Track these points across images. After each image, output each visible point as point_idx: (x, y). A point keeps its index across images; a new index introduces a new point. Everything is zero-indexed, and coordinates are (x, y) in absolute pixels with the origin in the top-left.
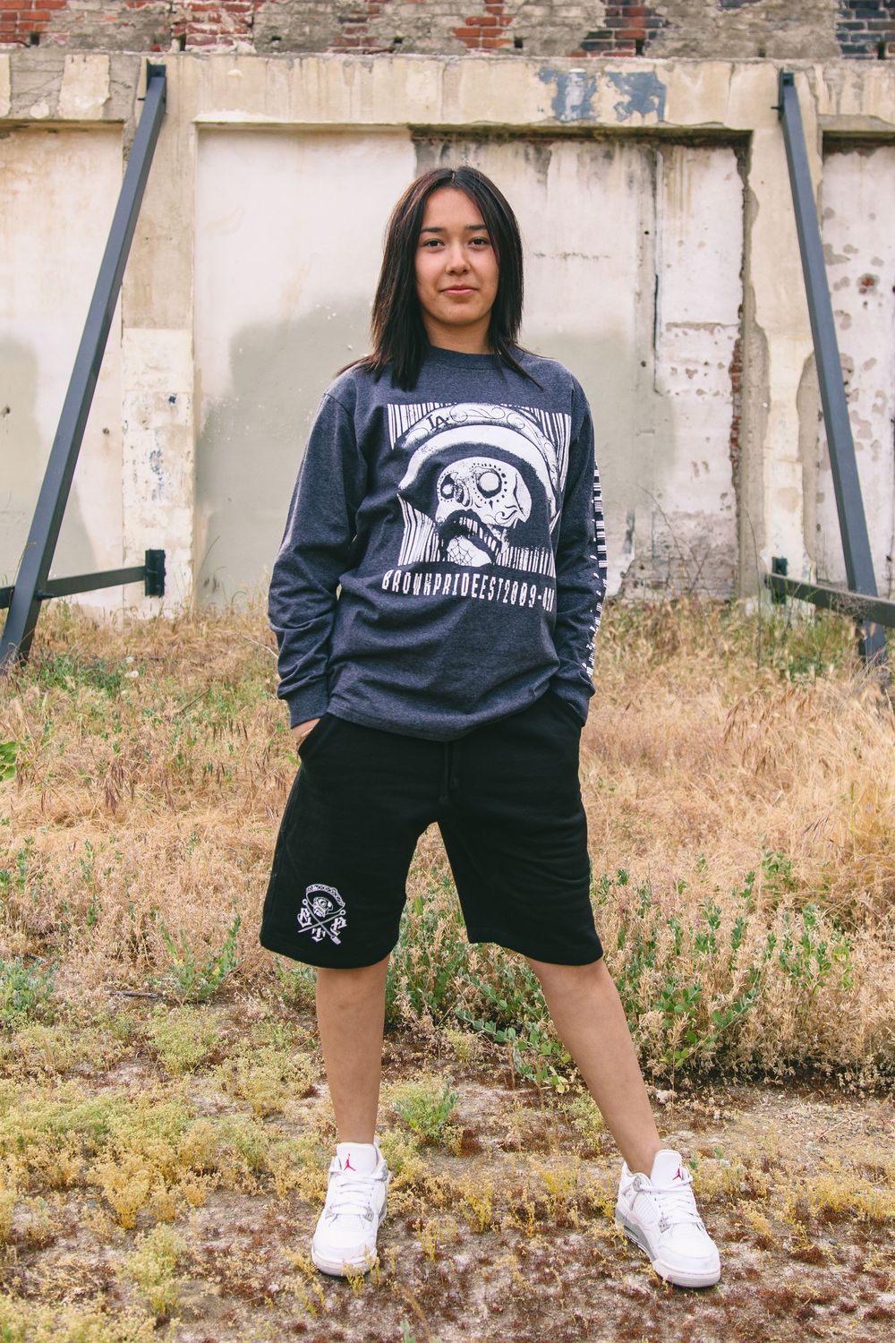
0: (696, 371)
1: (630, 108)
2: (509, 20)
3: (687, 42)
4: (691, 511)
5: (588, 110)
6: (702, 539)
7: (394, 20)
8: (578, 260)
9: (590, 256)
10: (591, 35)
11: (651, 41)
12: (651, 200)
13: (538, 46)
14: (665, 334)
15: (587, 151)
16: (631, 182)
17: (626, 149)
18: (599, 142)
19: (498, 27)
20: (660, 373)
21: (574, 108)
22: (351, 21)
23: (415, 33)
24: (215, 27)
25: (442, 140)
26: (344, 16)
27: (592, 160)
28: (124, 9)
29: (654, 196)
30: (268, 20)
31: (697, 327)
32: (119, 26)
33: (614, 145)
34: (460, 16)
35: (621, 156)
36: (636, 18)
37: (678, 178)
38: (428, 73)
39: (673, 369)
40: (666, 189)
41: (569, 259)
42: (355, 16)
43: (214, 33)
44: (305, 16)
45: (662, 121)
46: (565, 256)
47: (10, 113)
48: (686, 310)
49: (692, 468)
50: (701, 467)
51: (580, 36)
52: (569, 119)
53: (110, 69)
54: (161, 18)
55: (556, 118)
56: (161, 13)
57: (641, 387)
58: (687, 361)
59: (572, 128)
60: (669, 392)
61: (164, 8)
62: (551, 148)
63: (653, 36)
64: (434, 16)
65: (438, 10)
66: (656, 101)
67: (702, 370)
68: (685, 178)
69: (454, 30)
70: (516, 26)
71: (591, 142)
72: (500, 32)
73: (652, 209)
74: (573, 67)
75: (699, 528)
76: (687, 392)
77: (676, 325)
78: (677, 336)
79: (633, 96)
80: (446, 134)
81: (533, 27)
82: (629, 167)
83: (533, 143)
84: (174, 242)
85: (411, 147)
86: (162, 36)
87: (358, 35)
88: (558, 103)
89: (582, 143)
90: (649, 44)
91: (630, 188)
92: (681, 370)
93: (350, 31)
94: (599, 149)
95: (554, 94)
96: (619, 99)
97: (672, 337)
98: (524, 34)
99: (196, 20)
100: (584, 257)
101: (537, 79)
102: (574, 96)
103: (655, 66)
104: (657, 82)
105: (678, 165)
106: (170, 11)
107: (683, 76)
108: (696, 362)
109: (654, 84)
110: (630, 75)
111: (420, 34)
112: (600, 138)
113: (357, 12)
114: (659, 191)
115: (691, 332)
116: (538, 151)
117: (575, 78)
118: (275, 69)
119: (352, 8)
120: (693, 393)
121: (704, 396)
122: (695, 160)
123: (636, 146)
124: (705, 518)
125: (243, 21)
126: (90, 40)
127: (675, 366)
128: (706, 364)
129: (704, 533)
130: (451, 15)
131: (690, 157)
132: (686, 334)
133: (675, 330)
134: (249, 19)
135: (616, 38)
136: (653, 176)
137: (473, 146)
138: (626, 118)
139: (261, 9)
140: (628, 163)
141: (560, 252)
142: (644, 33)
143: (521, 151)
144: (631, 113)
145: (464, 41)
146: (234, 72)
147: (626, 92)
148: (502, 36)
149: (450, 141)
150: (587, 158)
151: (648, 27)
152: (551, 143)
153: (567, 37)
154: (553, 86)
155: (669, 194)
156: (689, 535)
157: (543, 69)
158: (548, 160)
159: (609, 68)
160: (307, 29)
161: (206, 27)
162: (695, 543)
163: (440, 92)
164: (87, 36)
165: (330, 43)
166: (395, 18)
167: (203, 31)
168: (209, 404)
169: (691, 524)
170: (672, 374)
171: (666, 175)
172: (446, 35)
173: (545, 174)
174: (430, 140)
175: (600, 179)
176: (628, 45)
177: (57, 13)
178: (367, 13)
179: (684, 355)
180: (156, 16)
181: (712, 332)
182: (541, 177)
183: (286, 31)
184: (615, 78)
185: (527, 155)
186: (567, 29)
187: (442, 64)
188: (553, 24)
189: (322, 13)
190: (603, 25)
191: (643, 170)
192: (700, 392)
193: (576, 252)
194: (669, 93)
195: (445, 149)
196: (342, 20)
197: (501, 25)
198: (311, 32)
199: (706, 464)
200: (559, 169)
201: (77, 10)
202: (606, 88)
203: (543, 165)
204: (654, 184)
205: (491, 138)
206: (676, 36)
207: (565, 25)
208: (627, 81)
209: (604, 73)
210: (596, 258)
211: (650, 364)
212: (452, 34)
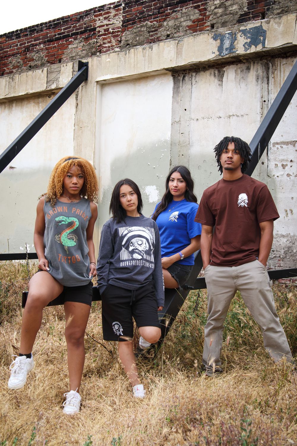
0: (287, 165)
1: (250, 45)
2: (209, 17)
3: (283, 9)
4: (284, 234)
5: (233, 49)
6: (289, 248)
7: (167, 28)
8: (235, 117)
9: (240, 115)
10: (242, 15)
11: (267, 12)
12: (267, 85)
13: (220, 26)
14: (272, 148)
15: (239, 68)
16: (258, 79)
17: (256, 64)
18: (244, 63)
19: (205, 21)
20: (270, 167)
21: (227, 49)
22: (152, 32)
23: (174, 31)
24: (109, 45)
25: (183, 74)
26: (150, 30)
27: (241, 72)
28: (84, 45)
29: (268, 84)
30: (126, 38)
31: (287, 143)
32: (82, 51)
33: (251, 63)
34: (190, 20)
35: (254, 68)
36: (260, 4)
37: (279, 74)
38: (172, 46)
39: (276, 164)
40: (273, 79)
41: (231, 117)
42: (154, 29)
43: (109, 47)
44: (137, 33)
45: (265, 47)
46: (230, 117)
47: (46, 88)
48: (282, 136)
49: (285, 213)
50: (289, 212)
51: (237, 17)
52: (224, 54)
53: (73, 67)
54: (94, 45)
55: (219, 55)
56: (94, 43)
57: (261, 175)
58: (283, 160)
59: (227, 58)
60: (274, 175)
61: (94, 41)
62: (224, 69)
63: (268, 10)
64: (181, 22)
65: (182, 19)
66: (262, 38)
67: (289, 164)
68: (282, 73)
69: (188, 26)
70: (211, 19)
71: (241, 63)
72: (205, 23)
73: (267, 90)
74: (227, 31)
75: (288, 242)
76: (282, 175)
77: (277, 143)
78: (278, 148)
79: (251, 38)
80: (184, 70)
81: (218, 18)
82: (257, 72)
83: (216, 68)
84: (89, 128)
85: (171, 78)
86: (94, 52)
87: (154, 37)
88: (220, 49)
89: (237, 65)
90: (267, 13)
91: (257, 82)
92: (280, 165)
93: (152, 36)
94: (244, 66)
95: (218, 45)
96: (246, 41)
97: (276, 149)
98: (214, 21)
99: (104, 43)
100: (237, 116)
101: (212, 39)
102: (227, 44)
103: (262, 23)
104: (262, 29)
105: (279, 68)
106: (97, 42)
107: (274, 24)
108: (287, 160)
109: (261, 31)
110: (250, 29)
111: (176, 31)
112: (244, 61)
113: (154, 28)
114: (270, 81)
115: (284, 146)
116: (219, 72)
117: (227, 36)
118: (121, 56)
119: (152, 27)
120: (285, 176)
121: (291, 177)
122: (286, 64)
123: (260, 62)
124: (291, 237)
125: (118, 40)
126: (74, 58)
127: (277, 163)
128: (291, 161)
129: (291, 244)
130: (187, 20)
131: (284, 63)
132: (282, 147)
133: (277, 146)
134: (119, 39)
135: (252, 14)
136: (268, 74)
137: (194, 74)
138: (248, 49)
139: (123, 35)
140: (256, 70)
141: (228, 115)
142: (265, 9)
143: (213, 73)
144: (251, 47)
145: (192, 30)
146: (108, 60)
147: (249, 37)
148: (206, 25)
149: (186, 74)
150: (239, 71)
151: (265, 6)
152: (225, 67)
153: (231, 19)
154: (219, 41)
155: (275, 81)
156: (283, 246)
157: (215, 34)
158: (223, 74)
159: (242, 28)
160: (138, 39)
161: (107, 45)
162: (286, 249)
163: (176, 53)
164: (73, 57)
165: (145, 42)
166: (167, 27)
167: (106, 47)
168: (104, 189)
169: (284, 240)
170: (275, 167)
171: (273, 73)
172: (185, 30)
173: (222, 81)
174: (179, 74)
175: (244, 80)
176: (258, 16)
177: (66, 50)
178: (158, 27)
179: (281, 157)
180: (92, 45)
181: (294, 146)
182: (220, 83)
183: (131, 41)
184: (244, 32)
185: (215, 74)
186: (231, 15)
187: (177, 41)
188: (226, 15)
189: (143, 31)
190: (247, 10)
191: (263, 72)
192: (288, 175)
193: (234, 114)
194: (268, 34)
195: (184, 77)
196: (149, 32)
197: (206, 20)
198: (139, 39)
199: (292, 211)
200: (227, 78)
201: (71, 48)
202: (240, 37)
203: (221, 77)
204: (268, 78)
205: (201, 69)
206: (279, 7)
207: (231, 14)
208: (249, 32)
209: (240, 31)
210: (242, 116)
211: (266, 164)
212: (187, 28)
